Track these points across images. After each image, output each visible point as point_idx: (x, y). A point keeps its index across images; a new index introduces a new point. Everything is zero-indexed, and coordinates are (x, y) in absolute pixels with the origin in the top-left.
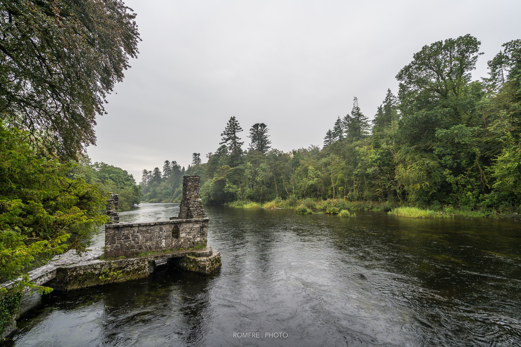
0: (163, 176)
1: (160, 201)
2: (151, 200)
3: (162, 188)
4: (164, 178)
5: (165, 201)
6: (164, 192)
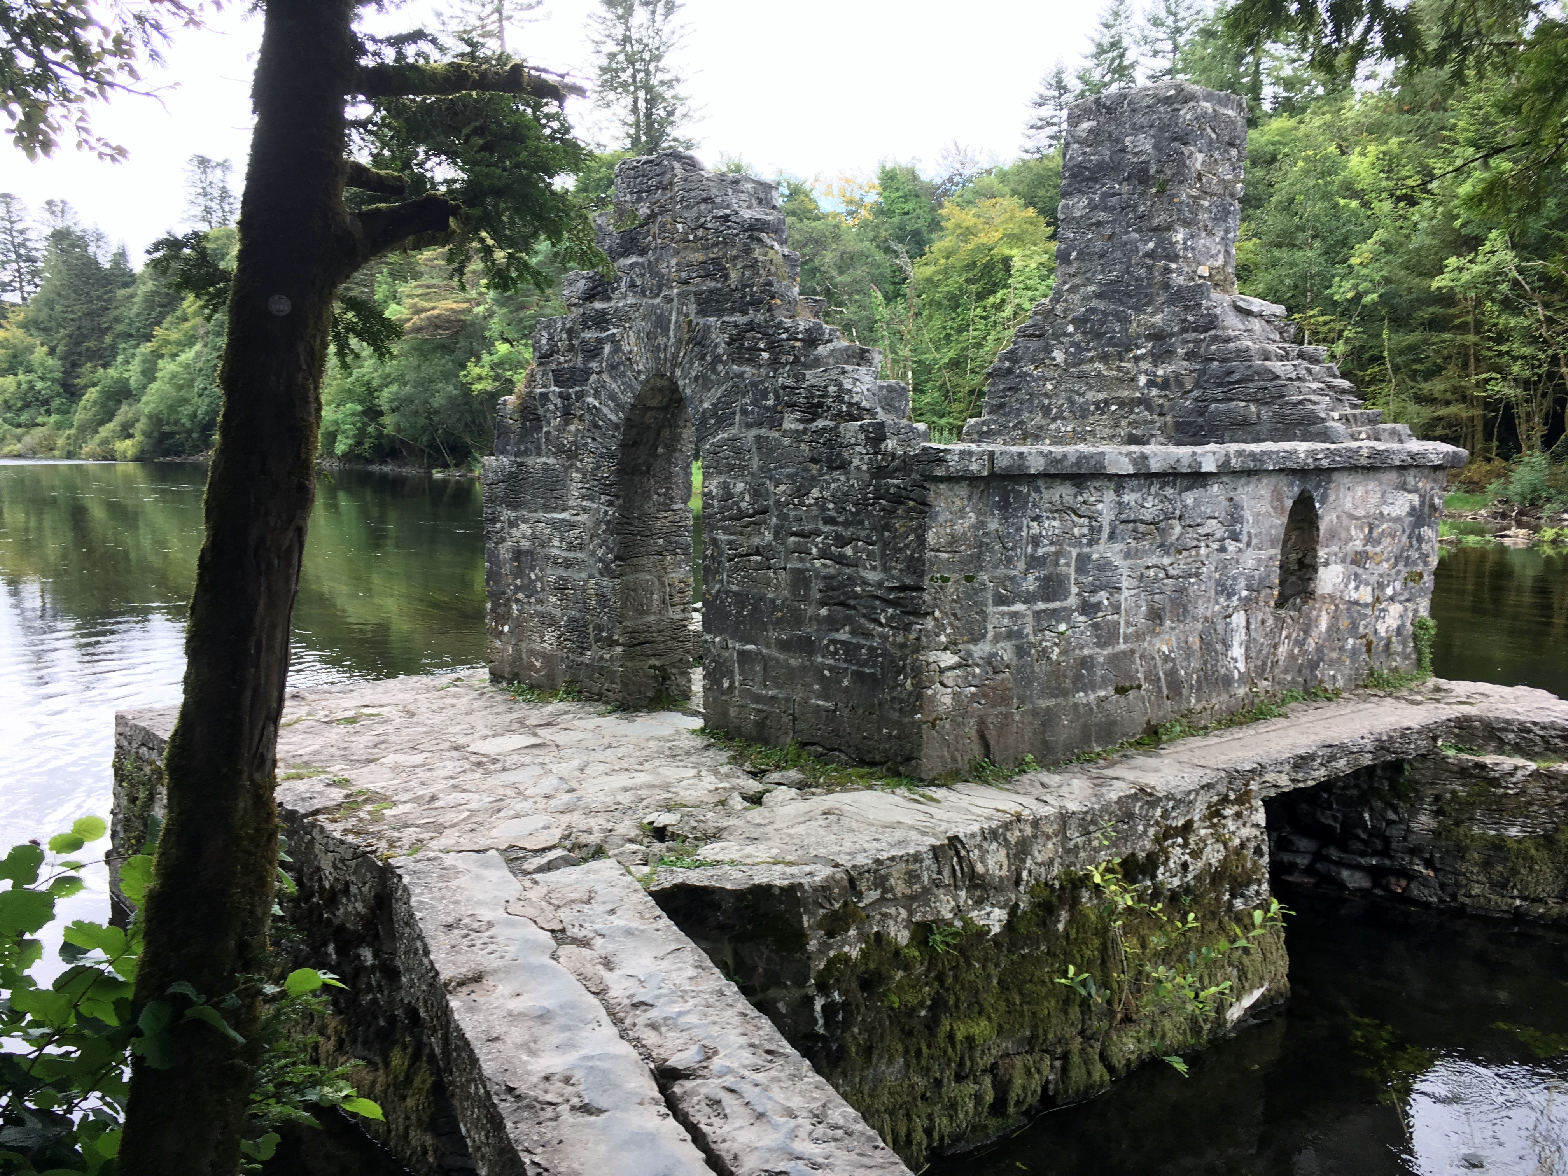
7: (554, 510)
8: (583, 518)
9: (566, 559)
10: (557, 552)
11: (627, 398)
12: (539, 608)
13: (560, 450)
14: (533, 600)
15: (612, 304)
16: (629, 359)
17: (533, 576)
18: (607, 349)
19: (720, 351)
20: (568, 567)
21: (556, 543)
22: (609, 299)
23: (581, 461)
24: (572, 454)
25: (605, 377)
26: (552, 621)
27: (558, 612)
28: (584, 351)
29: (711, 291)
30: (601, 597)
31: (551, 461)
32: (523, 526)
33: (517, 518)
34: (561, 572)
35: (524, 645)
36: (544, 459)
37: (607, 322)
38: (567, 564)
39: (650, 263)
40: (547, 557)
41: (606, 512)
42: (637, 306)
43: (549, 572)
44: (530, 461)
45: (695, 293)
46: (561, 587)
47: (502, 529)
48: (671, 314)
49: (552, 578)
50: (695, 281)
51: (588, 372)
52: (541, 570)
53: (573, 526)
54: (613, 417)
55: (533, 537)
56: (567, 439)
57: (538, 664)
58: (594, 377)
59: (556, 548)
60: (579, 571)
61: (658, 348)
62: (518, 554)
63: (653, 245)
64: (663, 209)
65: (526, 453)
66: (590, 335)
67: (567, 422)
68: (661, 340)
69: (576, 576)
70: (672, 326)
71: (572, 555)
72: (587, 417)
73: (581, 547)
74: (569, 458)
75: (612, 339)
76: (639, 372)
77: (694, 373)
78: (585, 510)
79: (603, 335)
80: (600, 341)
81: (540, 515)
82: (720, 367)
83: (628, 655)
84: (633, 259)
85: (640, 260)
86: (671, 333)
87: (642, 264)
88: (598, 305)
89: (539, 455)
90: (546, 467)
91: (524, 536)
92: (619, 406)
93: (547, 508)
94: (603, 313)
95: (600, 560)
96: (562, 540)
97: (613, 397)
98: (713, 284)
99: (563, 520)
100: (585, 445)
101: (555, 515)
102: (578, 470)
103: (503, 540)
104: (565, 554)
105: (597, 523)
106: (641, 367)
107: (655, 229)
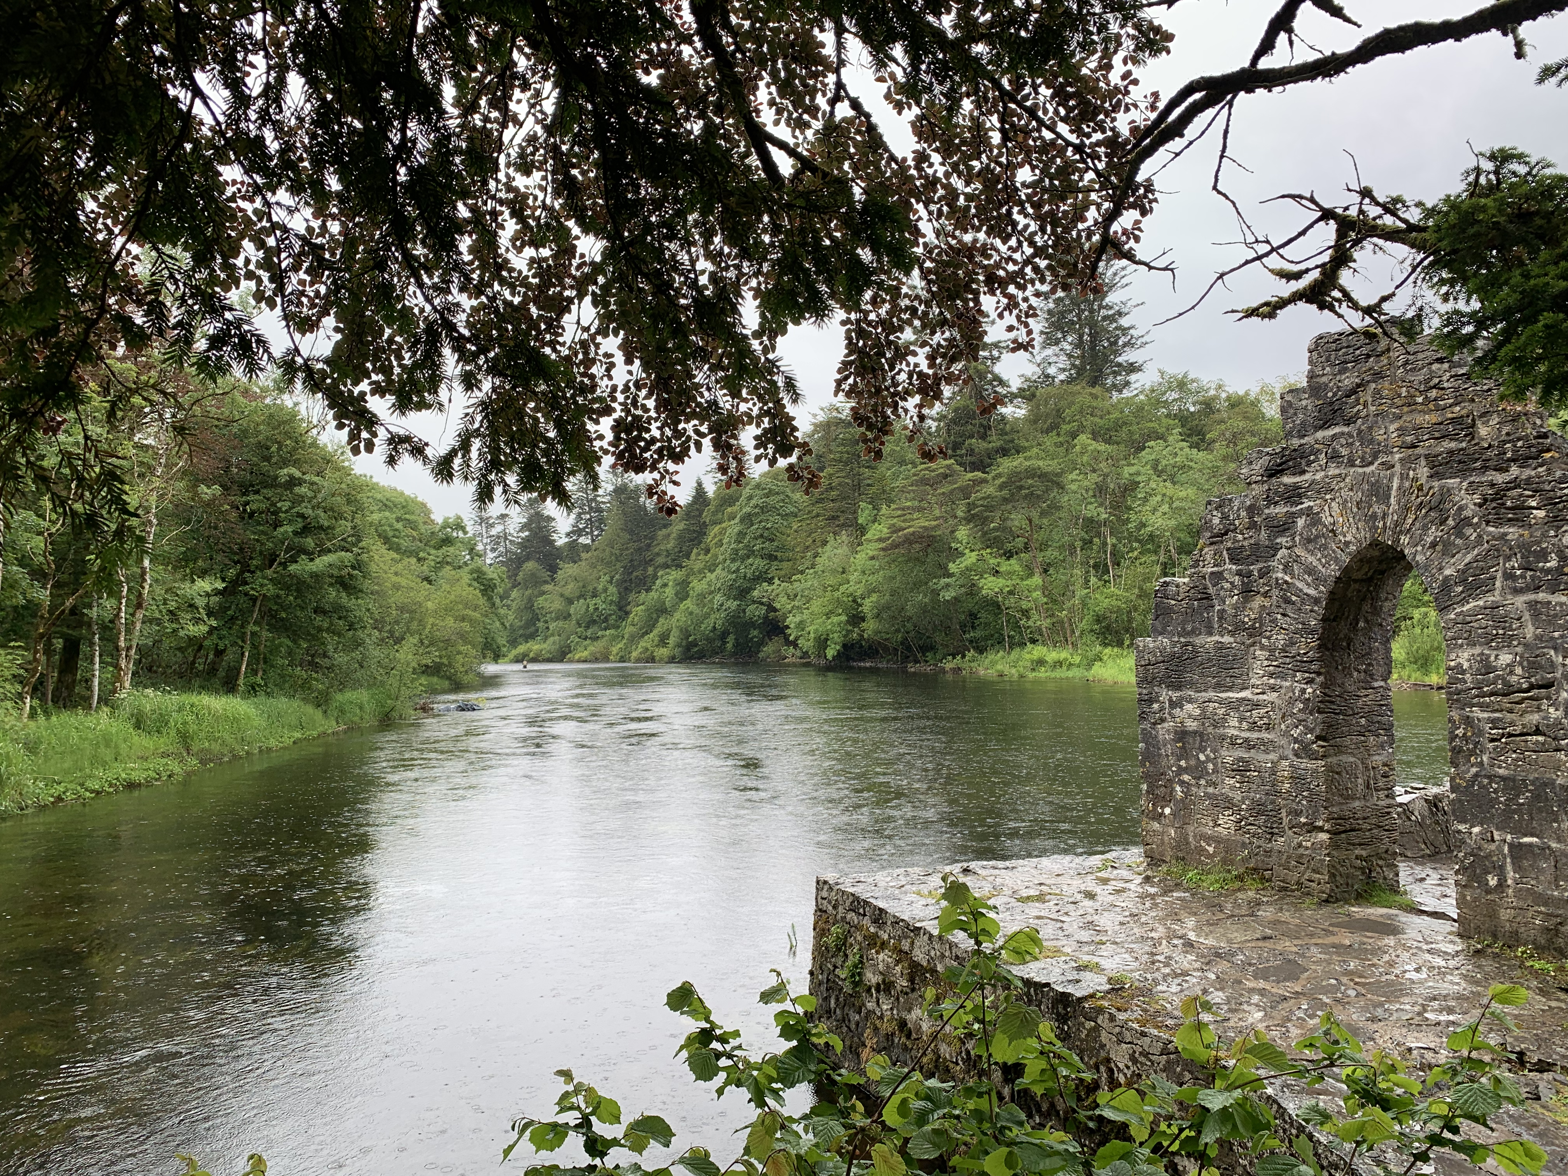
0: (568, 535)
1: (561, 656)
2: (521, 649)
3: (570, 589)
4: (572, 546)
5: (585, 654)
6: (578, 608)
7: (1230, 689)
8: (1272, 696)
9: (1246, 740)
10: (1236, 733)
11: (1333, 571)
12: (1210, 790)
13: (1238, 628)
14: (1203, 782)
15: (1307, 476)
16: (1332, 531)
17: (1202, 757)
18: (1301, 522)
19: (1468, 513)
20: (1250, 748)
21: (1234, 722)
22: (1303, 472)
23: (1269, 638)
24: (1254, 632)
25: (1299, 551)
26: (1229, 804)
27: (1237, 796)
28: (1268, 527)
29: (1451, 452)
30: (1296, 778)
31: (1227, 639)
32: (1188, 707)
33: (1181, 698)
34: (1241, 753)
35: (1190, 829)
36: (1217, 638)
37: (1300, 496)
38: (1248, 745)
39: (1360, 432)
40: (1223, 738)
41: (1303, 691)
42: (1342, 477)
43: (1224, 753)
44: (1198, 640)
45: (1427, 457)
46: (1241, 769)
47: (1162, 709)
48: (1391, 480)
49: (1229, 760)
50: (1427, 444)
51: (1276, 549)
52: (1214, 751)
53: (1257, 705)
54: (1312, 592)
55: (1203, 716)
56: (1248, 616)
57: (1211, 850)
58: (1283, 552)
59: (1233, 727)
60: (1266, 752)
61: (1374, 517)
62: (1182, 735)
63: (1362, 414)
64: (1378, 376)
65: (1193, 632)
66: (1280, 510)
67: (1247, 600)
68: (1377, 509)
69: (1262, 757)
70: (1394, 493)
71: (1255, 735)
72: (1275, 592)
73: (1268, 727)
74: (1250, 636)
75: (1309, 512)
76: (1347, 544)
77: (1429, 540)
78: (1273, 688)
79: (1294, 509)
80: (1293, 516)
81: (1211, 694)
82: (1469, 531)
83: (1334, 845)
84: (1337, 430)
85: (1346, 429)
86: (1393, 500)
87: (1350, 435)
88: (1287, 480)
89: (1211, 634)
90: (1220, 647)
91: (1190, 716)
92: (1318, 580)
93: (1219, 687)
94: (1296, 487)
95: (1296, 741)
96: (1241, 720)
97: (1310, 571)
98: (1453, 445)
99: (1244, 699)
100: (1274, 621)
101: (1231, 694)
102: (1263, 648)
103: (1163, 720)
104: (1244, 734)
105: (1291, 702)
106: (1349, 538)
107: (1367, 396)
